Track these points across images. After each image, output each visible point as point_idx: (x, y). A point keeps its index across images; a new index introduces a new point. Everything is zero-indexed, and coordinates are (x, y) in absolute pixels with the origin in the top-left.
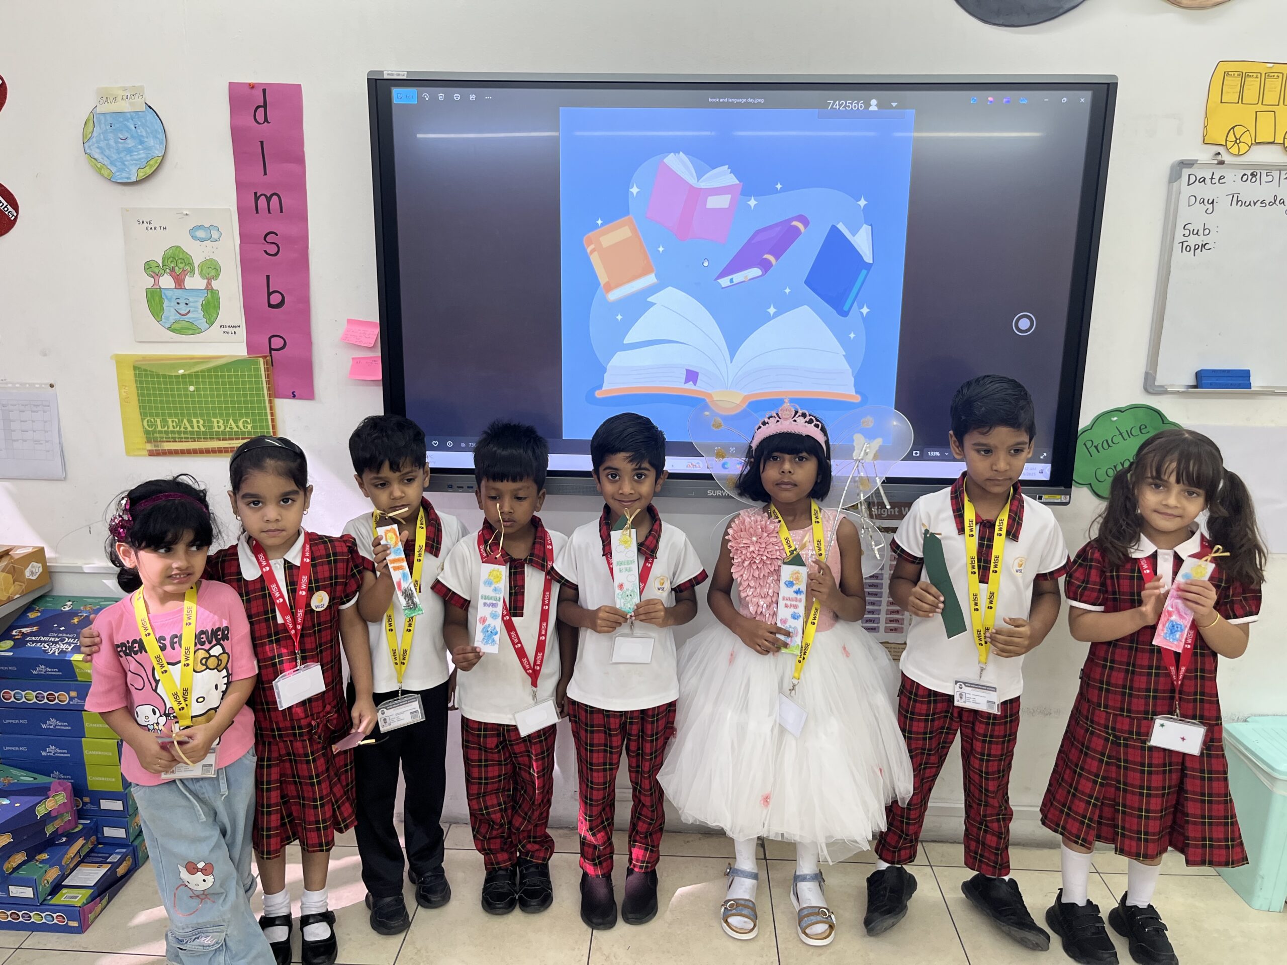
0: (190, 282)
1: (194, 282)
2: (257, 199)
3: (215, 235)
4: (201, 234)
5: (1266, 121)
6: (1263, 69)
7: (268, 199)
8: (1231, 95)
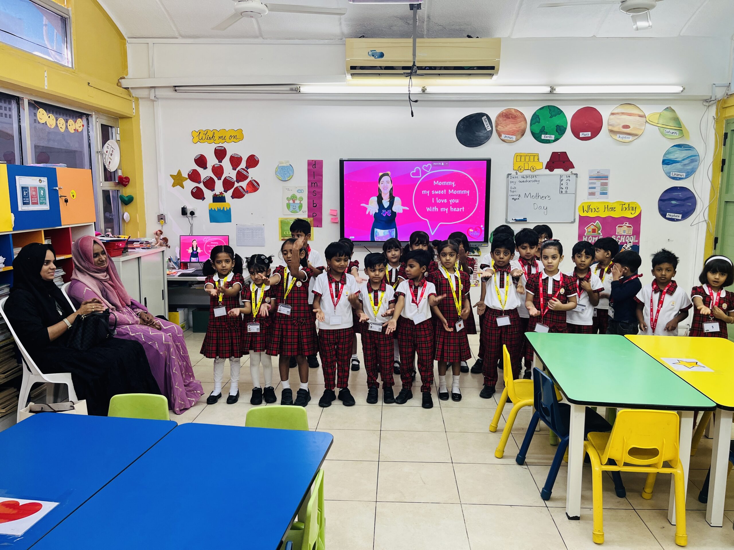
0: (296, 202)
1: (297, 202)
2: (312, 184)
3: (302, 191)
4: (299, 191)
5: (526, 165)
6: (525, 155)
7: (314, 184)
8: (519, 160)
